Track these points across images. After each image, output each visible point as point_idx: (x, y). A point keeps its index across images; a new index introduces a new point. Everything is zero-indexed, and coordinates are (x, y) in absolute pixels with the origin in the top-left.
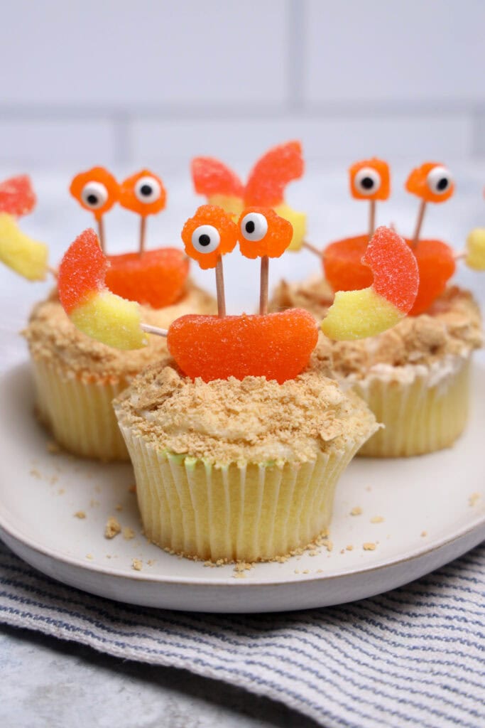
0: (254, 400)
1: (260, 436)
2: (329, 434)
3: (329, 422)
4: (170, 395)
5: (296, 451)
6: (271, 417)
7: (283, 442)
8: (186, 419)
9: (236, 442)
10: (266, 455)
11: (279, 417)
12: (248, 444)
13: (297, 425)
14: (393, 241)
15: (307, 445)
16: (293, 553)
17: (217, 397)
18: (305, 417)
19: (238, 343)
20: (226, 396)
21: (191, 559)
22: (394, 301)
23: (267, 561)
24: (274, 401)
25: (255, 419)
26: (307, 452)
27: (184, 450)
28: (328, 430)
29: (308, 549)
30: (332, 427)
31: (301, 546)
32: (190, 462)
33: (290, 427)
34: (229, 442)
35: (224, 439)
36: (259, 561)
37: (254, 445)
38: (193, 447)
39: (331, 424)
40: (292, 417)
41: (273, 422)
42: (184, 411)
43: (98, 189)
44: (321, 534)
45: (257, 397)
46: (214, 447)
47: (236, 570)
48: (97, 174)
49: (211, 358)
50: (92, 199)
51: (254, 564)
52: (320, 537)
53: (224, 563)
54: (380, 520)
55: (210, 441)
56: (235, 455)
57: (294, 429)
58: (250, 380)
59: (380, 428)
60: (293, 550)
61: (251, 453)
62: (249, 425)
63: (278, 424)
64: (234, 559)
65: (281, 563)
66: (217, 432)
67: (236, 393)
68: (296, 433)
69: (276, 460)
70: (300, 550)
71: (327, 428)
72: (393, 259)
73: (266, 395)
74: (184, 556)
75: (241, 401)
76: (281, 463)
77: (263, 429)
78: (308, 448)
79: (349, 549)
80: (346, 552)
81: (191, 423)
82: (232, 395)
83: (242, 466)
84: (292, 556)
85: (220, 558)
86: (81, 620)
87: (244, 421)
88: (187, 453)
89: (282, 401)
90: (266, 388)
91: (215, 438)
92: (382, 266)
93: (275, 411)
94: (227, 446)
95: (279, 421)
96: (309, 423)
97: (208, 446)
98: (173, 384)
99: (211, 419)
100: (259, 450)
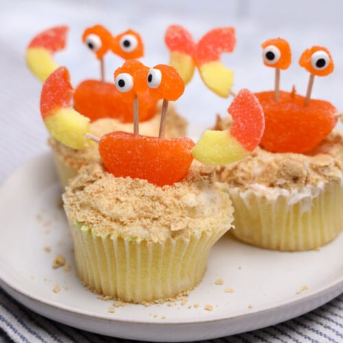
0: (135, 195)
1: (132, 220)
2: (176, 226)
3: (179, 218)
4: (92, 182)
5: (151, 234)
6: (142, 209)
7: (145, 227)
8: (91, 200)
9: (115, 221)
10: (130, 233)
11: (146, 209)
12: (122, 224)
13: (156, 216)
14: (248, 100)
15: (161, 231)
16: (156, 301)
17: (115, 189)
18: (165, 212)
19: (137, 155)
20: (121, 189)
21: (93, 292)
22: (241, 142)
23: (137, 303)
24: (147, 198)
25: (130, 208)
26: (159, 235)
27: (82, 220)
28: (177, 224)
29: (169, 300)
30: (181, 222)
31: (163, 298)
32: (84, 229)
33: (152, 218)
34: (111, 220)
35: (109, 218)
36: (132, 302)
37: (125, 225)
38: (89, 219)
39: (181, 220)
40: (155, 211)
41: (141, 212)
42: (91, 195)
43: (95, 39)
44: (183, 292)
45: (138, 193)
46: (101, 221)
47: (114, 305)
48: (98, 30)
49: (121, 163)
50: (91, 46)
51: (128, 304)
52: (181, 294)
53: (110, 299)
54: (231, 291)
55: (100, 217)
56: (112, 230)
57: (155, 219)
58: (137, 181)
59: (231, 228)
60: (157, 299)
61: (122, 230)
62: (125, 212)
63: (145, 214)
64: (116, 297)
65: (146, 306)
66: (104, 212)
67: (127, 188)
68: (155, 222)
69: (136, 238)
70: (161, 300)
71: (177, 222)
72: (246, 112)
73: (143, 193)
74: (90, 289)
75: (128, 194)
76: (139, 240)
77: (134, 215)
78: (161, 233)
79: (195, 306)
80: (192, 308)
81: (93, 203)
82: (124, 189)
83: (114, 237)
84: (155, 303)
85: (107, 295)
86: (11, 315)
87: (123, 208)
88: (84, 222)
89: (152, 198)
90: (145, 188)
91: (104, 216)
92: (238, 116)
93: (145, 204)
94: (108, 223)
95: (146, 212)
96: (166, 217)
97: (98, 220)
98: (95, 176)
99: (104, 203)
100: (127, 229)
